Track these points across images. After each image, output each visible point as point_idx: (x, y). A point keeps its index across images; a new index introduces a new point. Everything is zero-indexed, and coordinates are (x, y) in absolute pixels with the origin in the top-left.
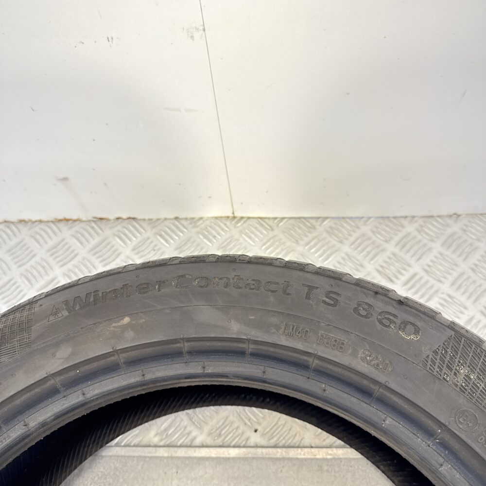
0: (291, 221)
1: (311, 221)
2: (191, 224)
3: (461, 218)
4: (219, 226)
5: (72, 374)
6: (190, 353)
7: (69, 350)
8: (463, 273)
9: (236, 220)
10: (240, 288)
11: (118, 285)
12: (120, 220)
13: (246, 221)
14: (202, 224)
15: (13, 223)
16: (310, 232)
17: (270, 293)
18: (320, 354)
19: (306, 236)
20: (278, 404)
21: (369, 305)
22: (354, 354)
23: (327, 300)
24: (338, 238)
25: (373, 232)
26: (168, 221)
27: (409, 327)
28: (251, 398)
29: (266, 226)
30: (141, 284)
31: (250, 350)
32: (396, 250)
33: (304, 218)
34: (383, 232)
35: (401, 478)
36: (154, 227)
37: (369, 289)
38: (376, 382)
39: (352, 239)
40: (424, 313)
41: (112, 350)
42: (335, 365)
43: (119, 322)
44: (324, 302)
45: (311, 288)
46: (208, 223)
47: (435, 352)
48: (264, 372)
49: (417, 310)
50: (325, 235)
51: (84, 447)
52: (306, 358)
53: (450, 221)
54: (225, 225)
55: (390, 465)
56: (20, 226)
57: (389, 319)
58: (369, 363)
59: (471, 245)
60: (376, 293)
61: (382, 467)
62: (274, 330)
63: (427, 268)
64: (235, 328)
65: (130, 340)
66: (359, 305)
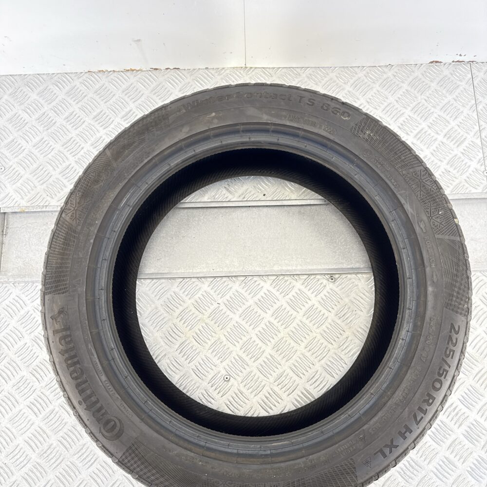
0: (284, 70)
1: (297, 69)
2: (216, 72)
3: (393, 67)
4: (236, 74)
5: (189, 140)
6: (243, 131)
7: (188, 129)
8: (390, 104)
9: (247, 69)
10: (267, 98)
11: (208, 97)
12: (169, 70)
13: (254, 70)
14: (224, 72)
15: (94, 72)
16: (296, 78)
17: (282, 100)
18: (305, 128)
19: (294, 80)
20: (279, 174)
21: (329, 105)
22: (320, 128)
23: (309, 103)
24: (314, 81)
25: (337, 77)
26: (201, 70)
27: (346, 114)
28: (264, 172)
29: (268, 74)
30: (219, 97)
31: (272, 129)
32: (351, 89)
33: (293, 68)
34: (343, 77)
35: (342, 207)
36: (192, 75)
37: (329, 98)
38: (329, 140)
39: (323, 82)
40: (354, 108)
41: (207, 129)
42: (311, 134)
43: (210, 115)
44: (308, 104)
45: (301, 97)
46: (228, 72)
47: (356, 125)
48: (278, 140)
49: (350, 107)
50: (306, 79)
51: (175, 198)
52: (298, 131)
53: (386, 70)
54: (240, 73)
55: (336, 201)
56: (100, 75)
57: (337, 111)
58: (326, 131)
59: (398, 85)
60: (332, 99)
61: (332, 202)
62: (283, 118)
63: (369, 100)
64: (265, 118)
65: (216, 124)
66: (324, 105)
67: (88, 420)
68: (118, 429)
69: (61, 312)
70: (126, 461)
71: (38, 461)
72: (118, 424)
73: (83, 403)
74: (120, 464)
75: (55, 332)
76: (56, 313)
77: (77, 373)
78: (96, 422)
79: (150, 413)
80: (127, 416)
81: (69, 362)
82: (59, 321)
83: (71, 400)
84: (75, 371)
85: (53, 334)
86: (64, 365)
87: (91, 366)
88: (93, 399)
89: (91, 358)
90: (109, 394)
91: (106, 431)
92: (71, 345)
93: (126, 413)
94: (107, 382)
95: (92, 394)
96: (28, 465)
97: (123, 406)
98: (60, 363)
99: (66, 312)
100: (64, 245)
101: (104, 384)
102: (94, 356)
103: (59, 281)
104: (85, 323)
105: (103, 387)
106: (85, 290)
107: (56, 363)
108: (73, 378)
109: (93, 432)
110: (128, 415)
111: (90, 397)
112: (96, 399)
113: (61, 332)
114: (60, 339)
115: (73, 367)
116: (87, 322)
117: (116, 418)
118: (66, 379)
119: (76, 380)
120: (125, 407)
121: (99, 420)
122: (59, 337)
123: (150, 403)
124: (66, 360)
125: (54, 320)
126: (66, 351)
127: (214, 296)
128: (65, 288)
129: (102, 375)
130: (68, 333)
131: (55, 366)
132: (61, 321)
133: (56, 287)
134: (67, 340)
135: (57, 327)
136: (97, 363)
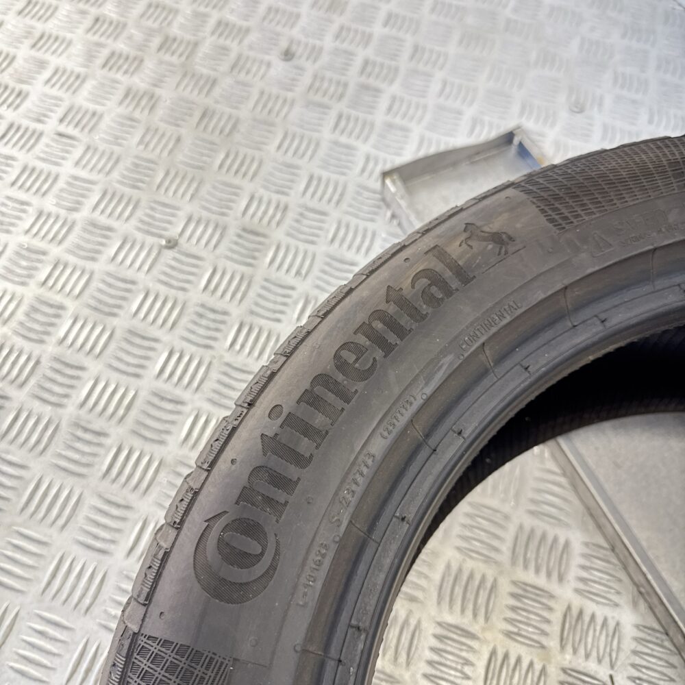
67: (233, 461)
68: (242, 575)
69: (499, 239)
70: (144, 664)
71: (64, 424)
72: (259, 569)
73: (280, 421)
74: (127, 643)
75: (437, 251)
76: (486, 229)
77: (357, 360)
78: (237, 492)
79: (330, 665)
80: (295, 587)
81: (378, 325)
82: (471, 247)
83: (272, 384)
84: (359, 351)
85: (427, 250)
86: (361, 317)
87: (397, 391)
88: (305, 446)
89: (415, 379)
90: (339, 489)
91: (220, 540)
92: (425, 308)
93: (303, 580)
94: (370, 462)
95: (318, 432)
96: (49, 408)
97: (324, 556)
98: (362, 303)
99: (506, 253)
100: (670, 164)
101: (361, 457)
102: (426, 384)
103: (574, 196)
104: (502, 317)
105: (353, 457)
106: (590, 271)
107: (354, 294)
108: (337, 356)
109: (201, 497)
110: (301, 590)
111: (307, 430)
112: (307, 455)
113: (448, 266)
114: (425, 273)
115: (368, 343)
116: (508, 319)
117: (277, 553)
118: (324, 338)
119: (337, 367)
120: (320, 563)
121: (245, 496)
122: (431, 266)
123: (361, 646)
124: (378, 314)
125: (464, 236)
126: (403, 303)
127: (622, 656)
128: (566, 218)
129: (385, 438)
130: (454, 284)
131: (344, 298)
132: (475, 250)
133: (557, 198)
134: (434, 289)
135: (455, 250)
136: (411, 404)
